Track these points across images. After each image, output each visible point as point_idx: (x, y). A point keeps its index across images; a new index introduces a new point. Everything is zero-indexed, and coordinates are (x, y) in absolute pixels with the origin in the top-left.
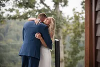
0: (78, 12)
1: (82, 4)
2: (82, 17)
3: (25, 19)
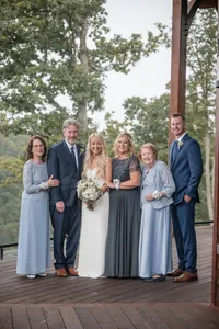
0: (115, 122)
1: (126, 106)
3: (17, 133)
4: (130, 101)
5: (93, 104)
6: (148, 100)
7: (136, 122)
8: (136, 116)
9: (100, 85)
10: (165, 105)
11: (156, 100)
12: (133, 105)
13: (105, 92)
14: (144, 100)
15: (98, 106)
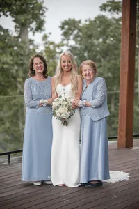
0: (52, 43)
1: (62, 28)
2: (61, 53)
4: (66, 23)
5: (34, 25)
6: (83, 22)
7: (72, 43)
8: (72, 37)
9: (41, 8)
10: (99, 27)
11: (90, 22)
12: (69, 26)
13: (45, 14)
14: (80, 22)
15: (39, 28)
